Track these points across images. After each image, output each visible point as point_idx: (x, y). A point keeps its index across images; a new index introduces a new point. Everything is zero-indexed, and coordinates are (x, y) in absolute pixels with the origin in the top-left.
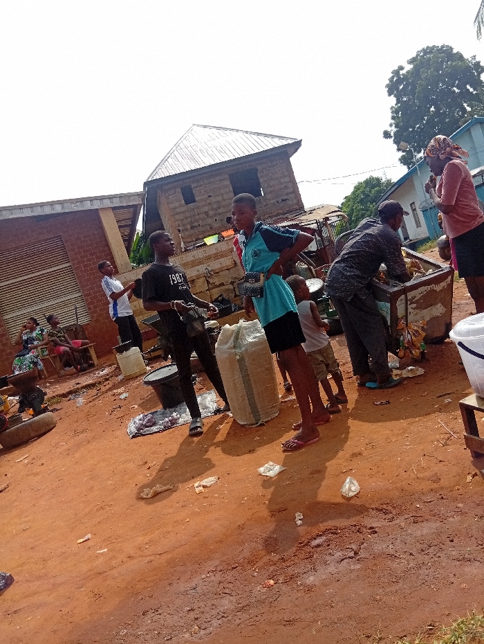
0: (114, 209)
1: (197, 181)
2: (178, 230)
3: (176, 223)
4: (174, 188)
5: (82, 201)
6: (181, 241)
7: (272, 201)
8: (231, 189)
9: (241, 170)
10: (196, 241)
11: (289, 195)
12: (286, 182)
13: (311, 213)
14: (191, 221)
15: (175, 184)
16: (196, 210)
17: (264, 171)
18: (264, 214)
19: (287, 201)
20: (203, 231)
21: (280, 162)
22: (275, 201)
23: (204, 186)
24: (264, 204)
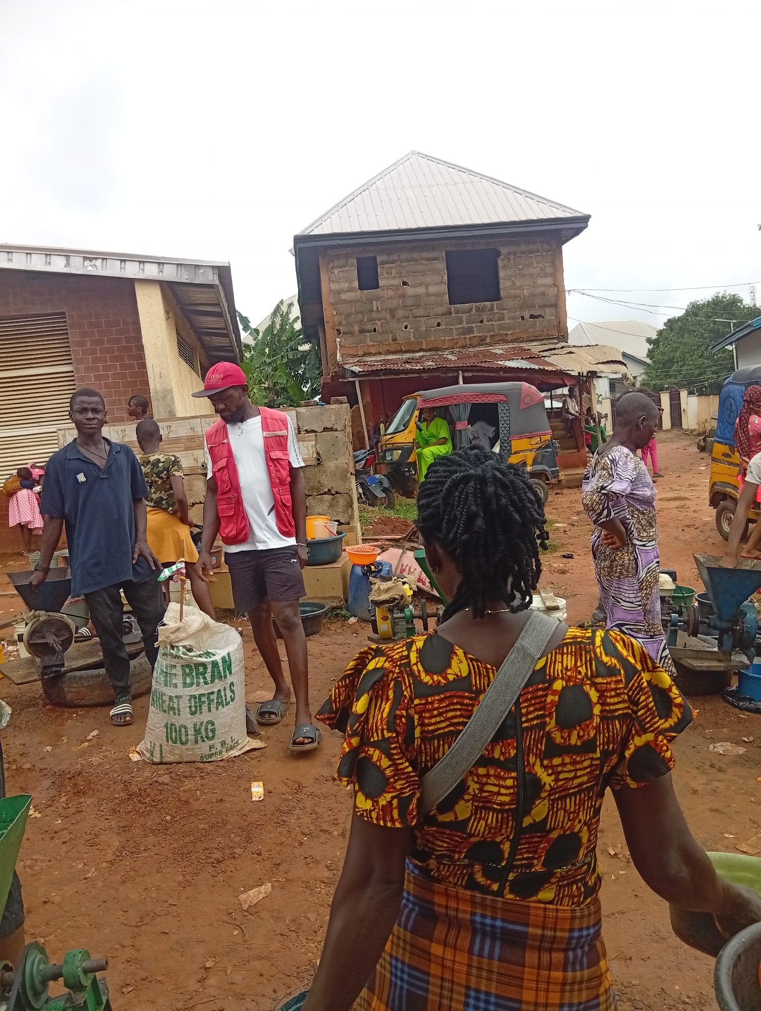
0: (163, 284)
1: (389, 252)
2: (337, 330)
3: (336, 319)
4: (347, 256)
5: (106, 259)
6: (338, 351)
7: (513, 314)
8: (446, 277)
9: (469, 248)
10: (363, 356)
11: (546, 308)
12: (545, 286)
13: (570, 353)
14: (362, 321)
15: (349, 250)
16: (374, 302)
17: (512, 259)
18: (492, 333)
19: (540, 318)
20: (380, 342)
21: (542, 247)
22: (518, 314)
23: (398, 263)
24: (497, 315)
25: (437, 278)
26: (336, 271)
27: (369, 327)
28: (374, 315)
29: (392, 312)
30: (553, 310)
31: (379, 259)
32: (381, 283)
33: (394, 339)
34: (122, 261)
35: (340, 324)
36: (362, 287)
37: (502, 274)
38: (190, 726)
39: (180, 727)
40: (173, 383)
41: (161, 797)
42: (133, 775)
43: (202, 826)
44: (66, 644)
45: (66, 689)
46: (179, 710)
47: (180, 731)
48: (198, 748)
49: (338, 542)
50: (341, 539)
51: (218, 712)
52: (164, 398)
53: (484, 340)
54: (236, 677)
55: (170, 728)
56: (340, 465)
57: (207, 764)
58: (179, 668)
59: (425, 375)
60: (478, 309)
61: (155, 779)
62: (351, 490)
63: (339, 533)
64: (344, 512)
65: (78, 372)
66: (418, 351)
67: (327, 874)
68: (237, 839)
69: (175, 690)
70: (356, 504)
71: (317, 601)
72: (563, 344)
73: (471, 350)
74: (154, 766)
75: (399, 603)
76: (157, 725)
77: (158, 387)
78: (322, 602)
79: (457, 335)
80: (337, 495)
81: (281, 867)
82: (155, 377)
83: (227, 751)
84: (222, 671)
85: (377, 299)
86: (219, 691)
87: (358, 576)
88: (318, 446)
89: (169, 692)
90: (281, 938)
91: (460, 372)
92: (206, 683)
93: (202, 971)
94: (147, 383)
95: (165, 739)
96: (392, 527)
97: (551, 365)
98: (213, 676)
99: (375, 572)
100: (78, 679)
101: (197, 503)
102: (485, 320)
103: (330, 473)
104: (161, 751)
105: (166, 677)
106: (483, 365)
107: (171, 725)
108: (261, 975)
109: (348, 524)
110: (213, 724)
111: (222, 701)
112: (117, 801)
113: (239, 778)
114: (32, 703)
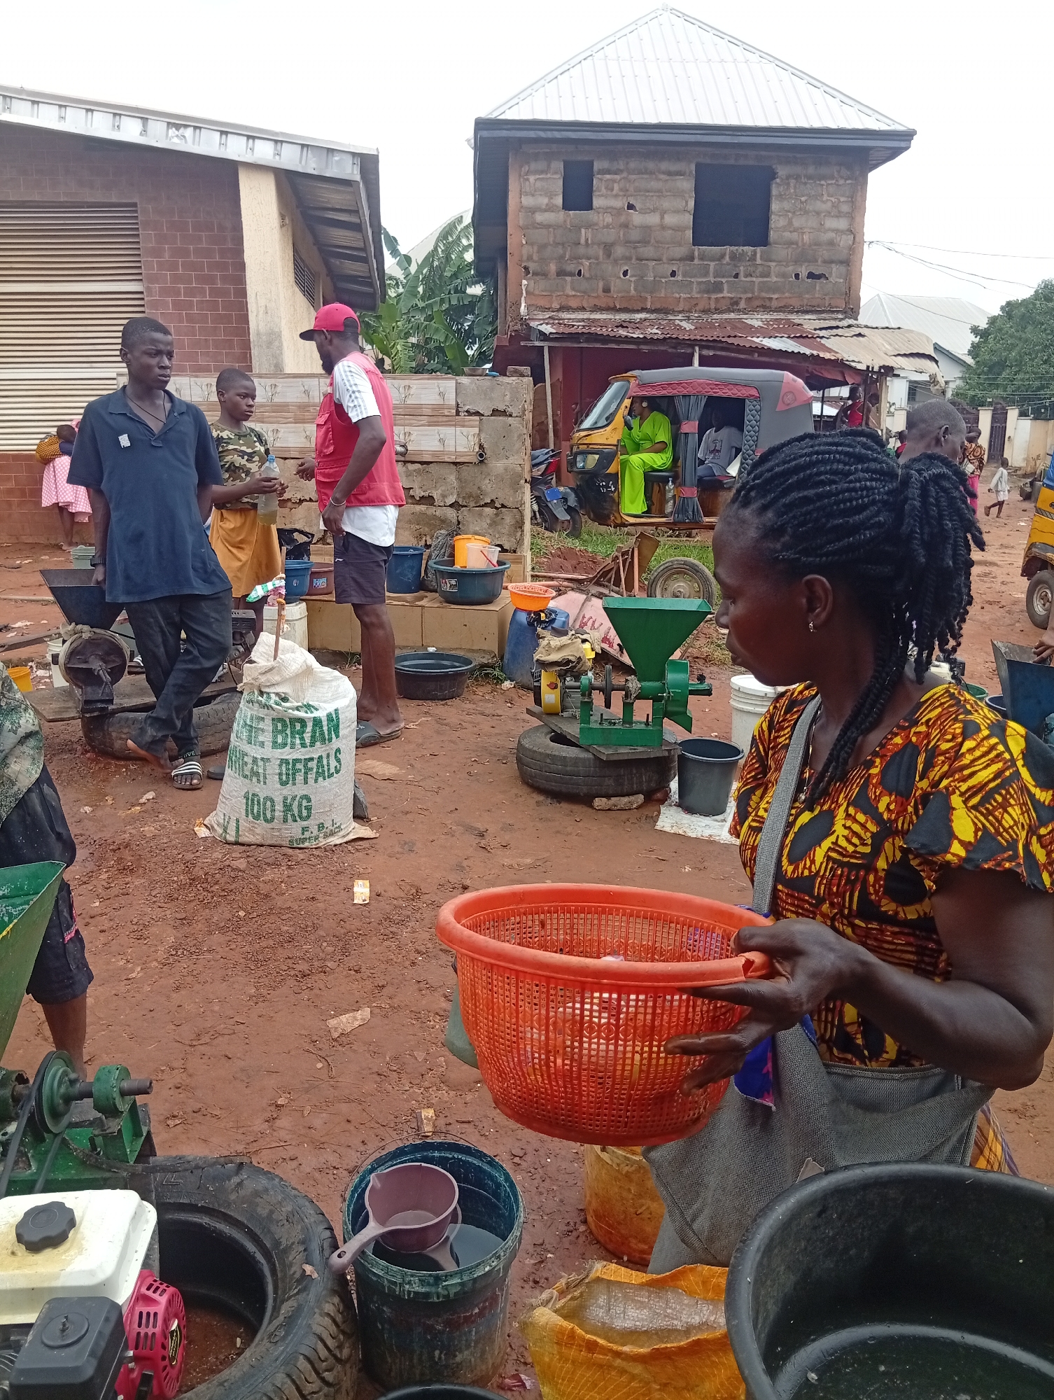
0: (280, 173)
1: (613, 157)
2: (526, 268)
3: (525, 251)
4: (549, 157)
5: (200, 128)
6: (523, 299)
7: (783, 269)
8: (692, 204)
9: (732, 162)
10: (558, 310)
11: (833, 265)
12: (837, 231)
13: (860, 335)
14: (562, 257)
15: (554, 147)
16: (583, 231)
17: (792, 185)
18: (750, 295)
19: (823, 280)
20: (584, 292)
21: (839, 172)
22: (791, 269)
23: (625, 175)
24: (760, 269)
25: (679, 204)
26: (532, 178)
27: (571, 267)
28: (582, 250)
29: (608, 248)
30: (843, 269)
31: (597, 166)
32: (597, 202)
33: (607, 290)
34: (222, 133)
35: (530, 258)
36: (567, 206)
37: (775, 206)
38: (278, 800)
39: (266, 798)
40: (283, 322)
41: (233, 887)
42: (198, 854)
43: (286, 928)
44: (116, 674)
45: (114, 734)
46: (265, 778)
47: (265, 804)
48: (286, 829)
49: (498, 576)
50: (502, 572)
51: (316, 786)
52: (269, 344)
53: (737, 303)
54: (344, 741)
55: (250, 799)
56: (511, 466)
57: (298, 851)
58: (268, 721)
59: (645, 348)
60: (733, 257)
61: (227, 863)
62: (523, 504)
63: (500, 563)
64: (509, 535)
65: (150, 294)
66: (638, 311)
67: (444, 1004)
68: (330, 949)
69: (261, 750)
70: (528, 526)
71: (461, 653)
72: (851, 322)
73: (715, 316)
74: (228, 846)
75: (575, 667)
76: (234, 793)
77: (262, 328)
78: (469, 655)
79: (699, 292)
80: (503, 510)
81: (384, 990)
82: (258, 312)
83: (326, 836)
84: (326, 733)
85: (589, 226)
86: (320, 758)
87: (521, 625)
88: (483, 436)
89: (254, 751)
90: (378, 1078)
91: (697, 348)
92: (303, 745)
93: (273, 1108)
94: (245, 319)
95: (244, 812)
96: (574, 562)
97: (829, 350)
98: (313, 737)
99: (544, 622)
100: (130, 722)
101: (306, 500)
102: (742, 274)
103: (496, 476)
104: (238, 828)
105: (250, 731)
106: (730, 340)
107: (253, 795)
108: (348, 1121)
109: (515, 552)
110: (309, 800)
111: (324, 771)
112: (175, 885)
113: (339, 873)
114: (66, 747)
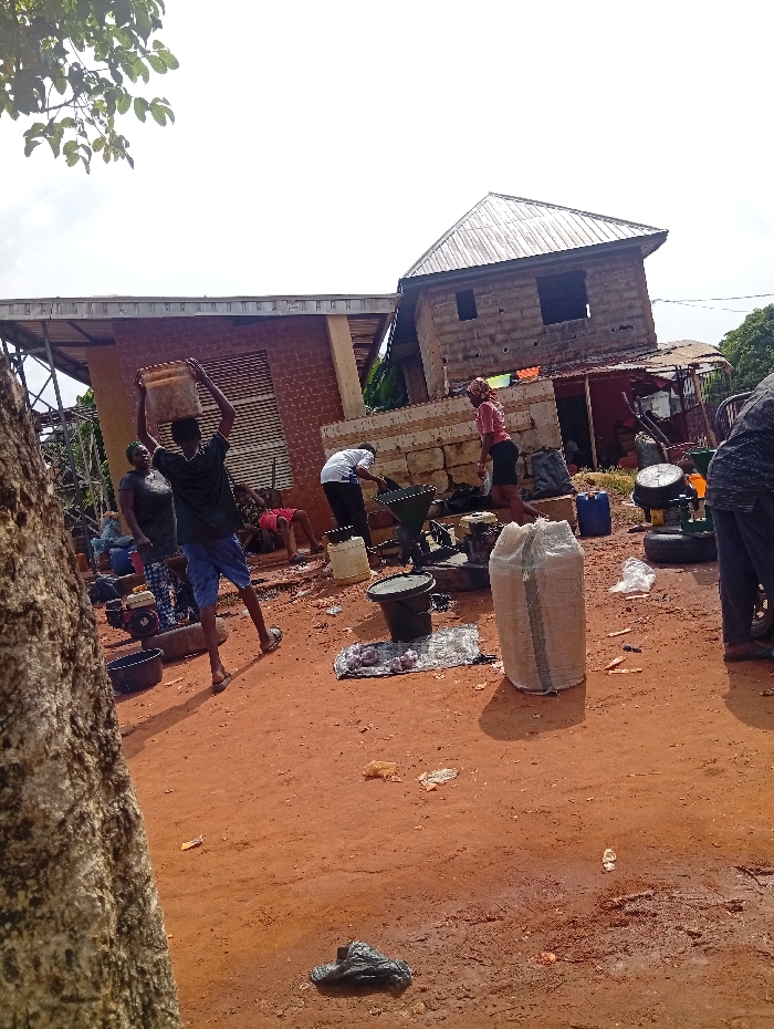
0: (350, 317)
1: (485, 284)
2: (443, 359)
3: (441, 349)
4: (446, 292)
5: (305, 301)
6: (446, 376)
7: (603, 328)
8: (538, 301)
9: (558, 272)
11: (635, 319)
12: (632, 299)
13: (669, 353)
14: (465, 348)
15: (448, 286)
16: (475, 331)
17: (597, 278)
19: (630, 329)
20: (483, 366)
21: (625, 264)
22: (608, 327)
23: (494, 293)
24: (589, 330)
25: (531, 303)
26: (438, 307)
27: (472, 353)
28: (476, 342)
29: (492, 337)
30: (640, 321)
32: (479, 313)
33: (496, 362)
34: (317, 301)
35: (445, 353)
36: (462, 318)
37: (589, 292)
52: (357, 410)
53: (579, 353)
60: (570, 327)
65: (279, 399)
77: (352, 402)
79: (554, 352)
85: (477, 327)
88: (531, 414)
102: (578, 336)
103: (543, 433)
